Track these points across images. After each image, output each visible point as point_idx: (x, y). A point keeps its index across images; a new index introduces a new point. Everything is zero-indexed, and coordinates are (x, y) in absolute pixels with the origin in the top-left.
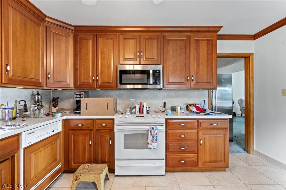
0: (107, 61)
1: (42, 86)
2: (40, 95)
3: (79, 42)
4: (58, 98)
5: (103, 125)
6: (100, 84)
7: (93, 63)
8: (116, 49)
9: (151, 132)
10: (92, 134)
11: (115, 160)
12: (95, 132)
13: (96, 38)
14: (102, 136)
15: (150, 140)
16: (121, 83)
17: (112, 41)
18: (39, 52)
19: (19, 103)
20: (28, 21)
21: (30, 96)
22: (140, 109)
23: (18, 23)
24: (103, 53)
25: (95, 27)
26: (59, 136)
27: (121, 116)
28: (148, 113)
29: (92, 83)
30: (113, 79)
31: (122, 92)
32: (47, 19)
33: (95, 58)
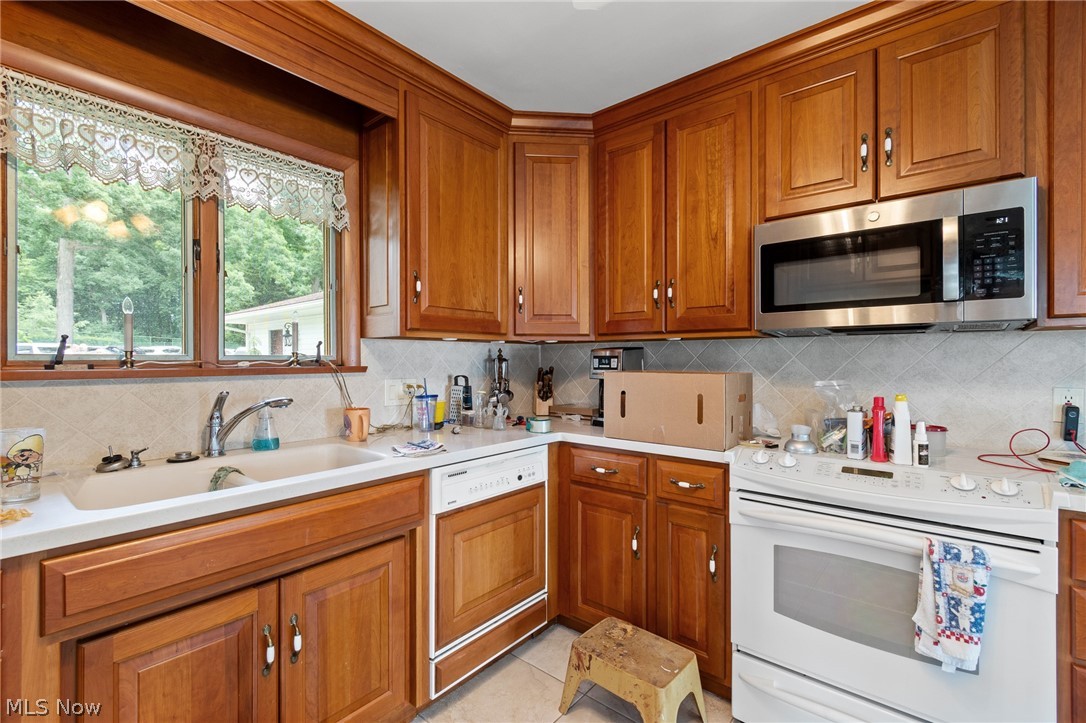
0: (709, 218)
1: (503, 331)
2: (505, 360)
3: (607, 168)
4: (551, 371)
5: (682, 484)
6: (678, 316)
7: (655, 236)
8: (748, 155)
9: (936, 572)
10: (641, 514)
11: (734, 648)
12: (651, 507)
13: (663, 133)
14: (678, 527)
15: (932, 619)
16: (769, 306)
17: (727, 127)
18: (495, 228)
19: (456, 384)
20: (466, 144)
21: (482, 362)
22: (869, 431)
23: (441, 156)
24: (692, 187)
25: (661, 94)
26: (538, 497)
27: (762, 455)
28: (923, 460)
29: (650, 313)
30: (733, 290)
31: (783, 345)
32: (515, 122)
33: (659, 217)
